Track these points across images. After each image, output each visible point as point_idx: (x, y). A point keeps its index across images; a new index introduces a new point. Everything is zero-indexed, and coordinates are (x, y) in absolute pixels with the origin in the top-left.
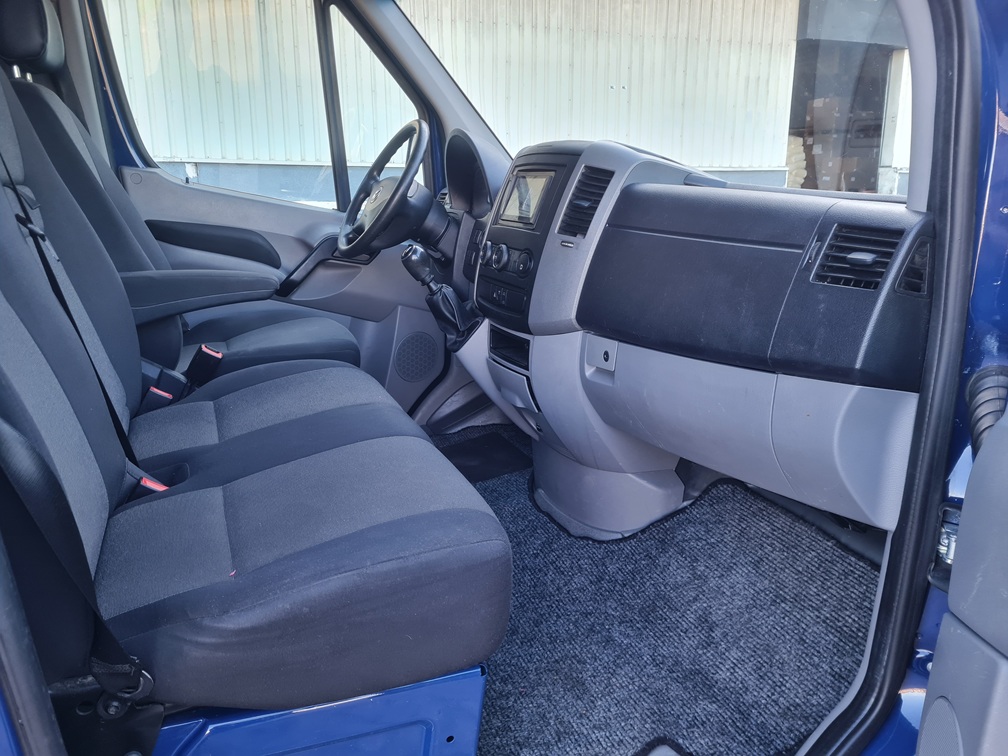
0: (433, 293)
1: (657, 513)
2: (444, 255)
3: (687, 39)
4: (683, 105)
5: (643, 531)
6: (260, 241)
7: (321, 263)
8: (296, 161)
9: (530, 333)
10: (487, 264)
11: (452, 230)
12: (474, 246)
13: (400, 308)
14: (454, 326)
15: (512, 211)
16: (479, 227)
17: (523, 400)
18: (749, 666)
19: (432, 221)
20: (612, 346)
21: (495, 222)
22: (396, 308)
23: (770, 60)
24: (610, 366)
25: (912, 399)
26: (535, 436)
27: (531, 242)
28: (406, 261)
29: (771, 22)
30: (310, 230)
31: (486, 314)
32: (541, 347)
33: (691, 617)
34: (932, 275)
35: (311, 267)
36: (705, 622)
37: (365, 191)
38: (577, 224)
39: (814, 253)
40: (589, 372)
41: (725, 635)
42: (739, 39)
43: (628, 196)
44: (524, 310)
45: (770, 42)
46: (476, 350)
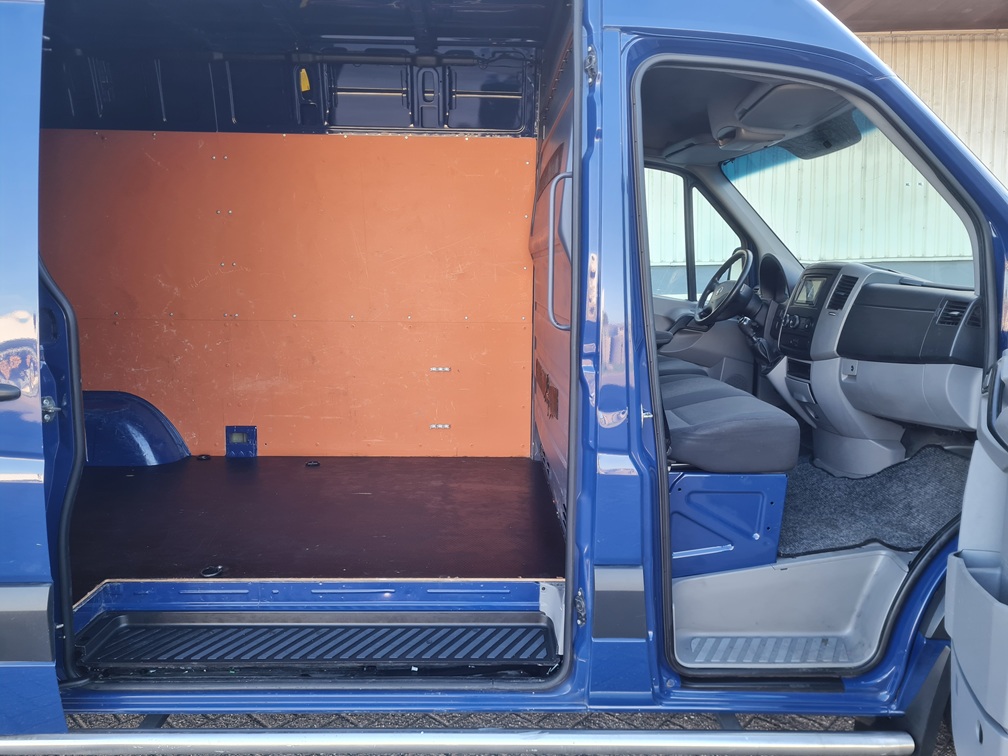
0: (754, 342)
1: (888, 463)
2: (758, 324)
5: (879, 473)
7: (679, 331)
9: (811, 360)
10: (787, 326)
11: (764, 310)
12: (777, 318)
13: (724, 359)
14: (766, 360)
15: (802, 298)
16: (781, 308)
17: (806, 398)
18: (927, 519)
19: (751, 305)
20: (855, 363)
21: (792, 304)
22: (722, 359)
24: (855, 373)
25: (980, 372)
26: (814, 426)
27: (812, 314)
28: (740, 326)
30: (673, 311)
31: (785, 353)
32: (817, 367)
33: (901, 506)
34: (984, 319)
35: (673, 334)
36: (909, 507)
37: (710, 288)
38: (838, 303)
39: (939, 313)
40: (844, 378)
41: (918, 511)
43: (866, 290)
44: (807, 348)
46: (779, 373)
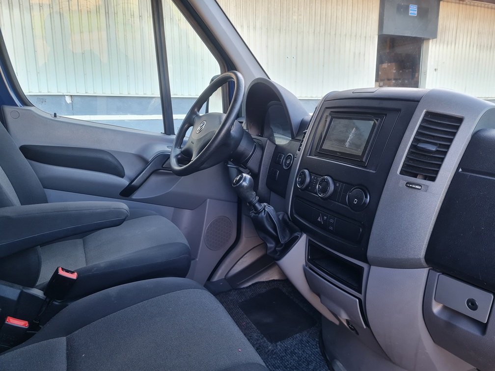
2: (251, 171)
3: (325, 34)
4: (323, 66)
6: (110, 159)
7: (155, 172)
8: (125, 94)
13: (208, 200)
21: (310, 153)
22: (205, 200)
23: (365, 44)
24: (482, 317)
29: (365, 26)
31: (303, 230)
35: (147, 175)
42: (350, 34)
44: (360, 241)
45: (365, 35)
